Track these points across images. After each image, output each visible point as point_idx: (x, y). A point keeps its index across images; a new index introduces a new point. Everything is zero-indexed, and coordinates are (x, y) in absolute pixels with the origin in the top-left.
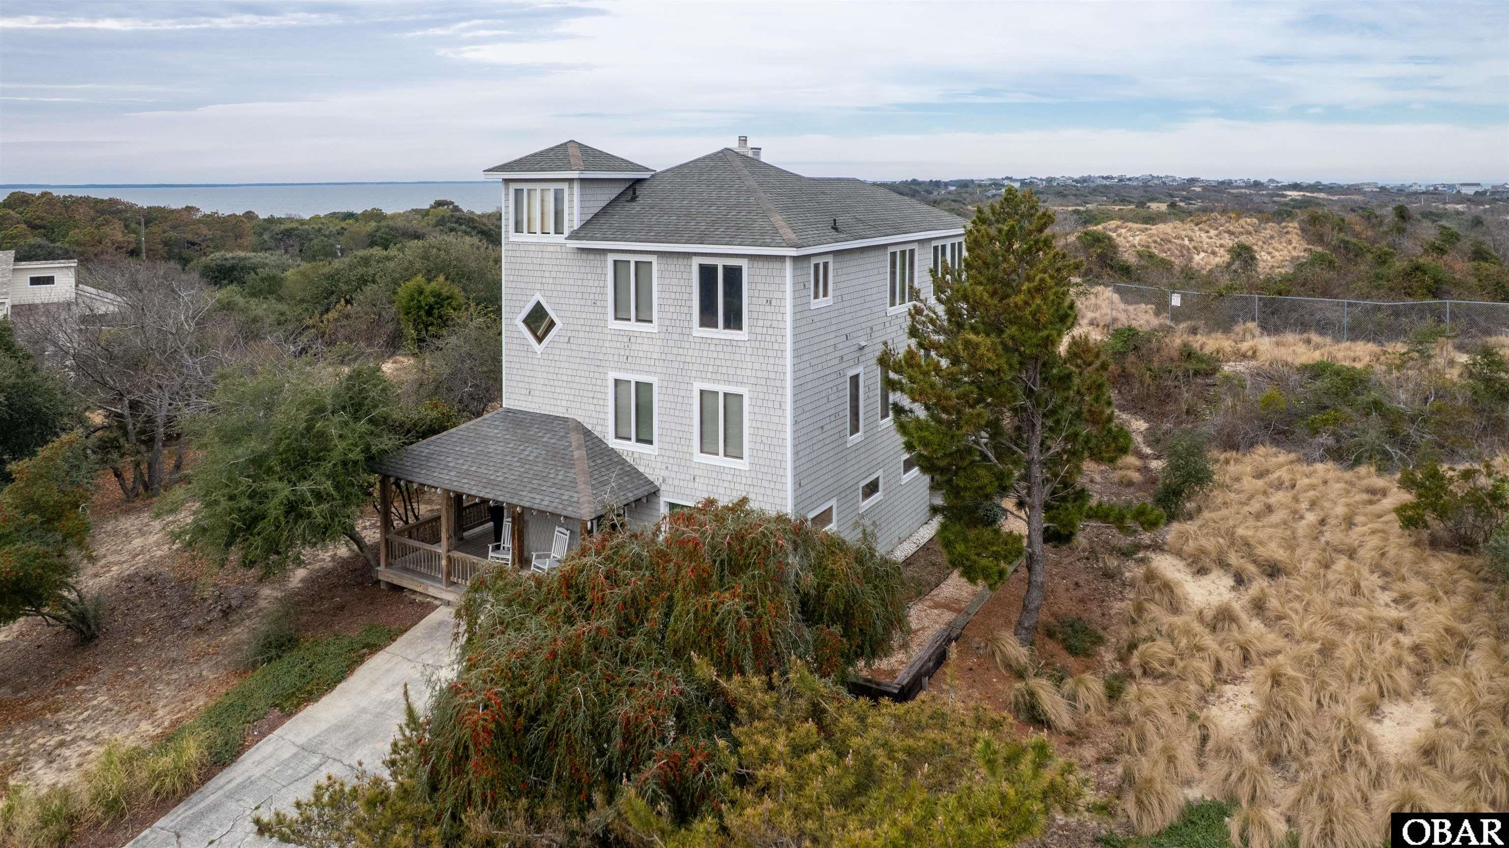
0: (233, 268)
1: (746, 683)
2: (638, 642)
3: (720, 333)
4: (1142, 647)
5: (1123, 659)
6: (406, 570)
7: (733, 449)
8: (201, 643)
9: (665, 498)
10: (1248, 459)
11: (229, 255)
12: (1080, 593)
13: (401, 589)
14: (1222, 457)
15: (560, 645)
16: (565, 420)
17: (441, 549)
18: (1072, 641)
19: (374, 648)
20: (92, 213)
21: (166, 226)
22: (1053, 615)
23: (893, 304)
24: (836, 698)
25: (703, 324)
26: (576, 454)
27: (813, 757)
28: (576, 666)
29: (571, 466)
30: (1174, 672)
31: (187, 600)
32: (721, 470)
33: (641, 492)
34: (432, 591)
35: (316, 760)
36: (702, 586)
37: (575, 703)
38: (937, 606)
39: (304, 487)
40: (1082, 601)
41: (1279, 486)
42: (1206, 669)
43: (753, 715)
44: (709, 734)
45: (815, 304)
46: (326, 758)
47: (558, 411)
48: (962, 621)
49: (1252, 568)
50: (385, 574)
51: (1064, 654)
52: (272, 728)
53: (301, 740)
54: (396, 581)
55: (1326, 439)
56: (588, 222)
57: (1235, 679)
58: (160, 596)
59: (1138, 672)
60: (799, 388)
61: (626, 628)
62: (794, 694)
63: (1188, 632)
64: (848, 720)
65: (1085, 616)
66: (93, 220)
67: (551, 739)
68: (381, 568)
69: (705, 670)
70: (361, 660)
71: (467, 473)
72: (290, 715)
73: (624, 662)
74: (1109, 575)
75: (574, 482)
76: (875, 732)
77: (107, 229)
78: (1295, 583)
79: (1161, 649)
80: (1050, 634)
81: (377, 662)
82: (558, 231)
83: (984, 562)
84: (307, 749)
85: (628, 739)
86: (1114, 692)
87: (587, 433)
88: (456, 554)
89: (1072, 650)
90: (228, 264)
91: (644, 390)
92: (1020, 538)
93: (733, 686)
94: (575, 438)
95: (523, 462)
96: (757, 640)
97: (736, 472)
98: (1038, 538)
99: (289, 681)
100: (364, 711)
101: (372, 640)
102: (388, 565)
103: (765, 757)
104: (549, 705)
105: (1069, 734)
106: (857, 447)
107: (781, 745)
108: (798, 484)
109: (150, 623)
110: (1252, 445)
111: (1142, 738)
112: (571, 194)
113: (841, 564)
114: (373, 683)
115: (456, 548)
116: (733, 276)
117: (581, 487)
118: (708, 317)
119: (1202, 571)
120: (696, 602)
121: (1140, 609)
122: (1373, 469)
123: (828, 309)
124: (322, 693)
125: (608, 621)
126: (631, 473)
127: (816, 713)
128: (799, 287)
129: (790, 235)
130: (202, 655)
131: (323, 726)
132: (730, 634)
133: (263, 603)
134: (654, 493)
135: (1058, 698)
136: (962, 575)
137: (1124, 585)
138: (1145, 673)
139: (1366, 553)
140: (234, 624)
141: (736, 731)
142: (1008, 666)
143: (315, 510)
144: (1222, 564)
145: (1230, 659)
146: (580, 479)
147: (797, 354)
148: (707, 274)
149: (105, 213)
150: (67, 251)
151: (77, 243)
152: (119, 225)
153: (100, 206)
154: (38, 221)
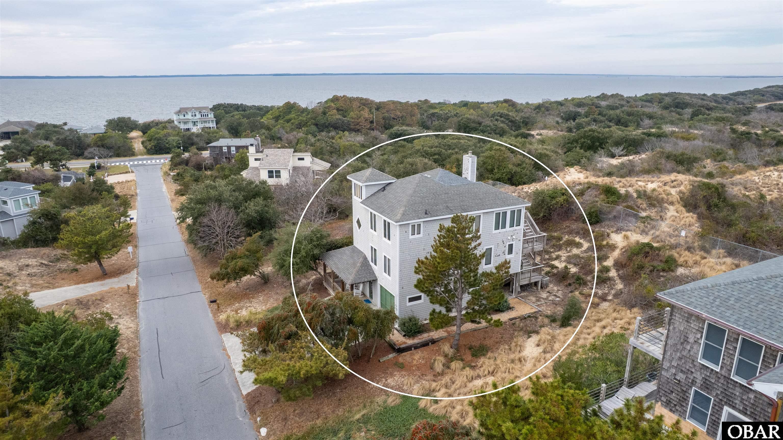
20: (359, 105)
21: (384, 111)
47: (362, 250)
56: (368, 197)
66: (359, 107)
77: (363, 112)
87: (366, 259)
116: (389, 225)
128: (403, 232)
129: (399, 217)
148: (385, 222)
149: (364, 105)
150: (349, 121)
151: (352, 118)
152: (367, 110)
153: (362, 102)
154: (341, 108)
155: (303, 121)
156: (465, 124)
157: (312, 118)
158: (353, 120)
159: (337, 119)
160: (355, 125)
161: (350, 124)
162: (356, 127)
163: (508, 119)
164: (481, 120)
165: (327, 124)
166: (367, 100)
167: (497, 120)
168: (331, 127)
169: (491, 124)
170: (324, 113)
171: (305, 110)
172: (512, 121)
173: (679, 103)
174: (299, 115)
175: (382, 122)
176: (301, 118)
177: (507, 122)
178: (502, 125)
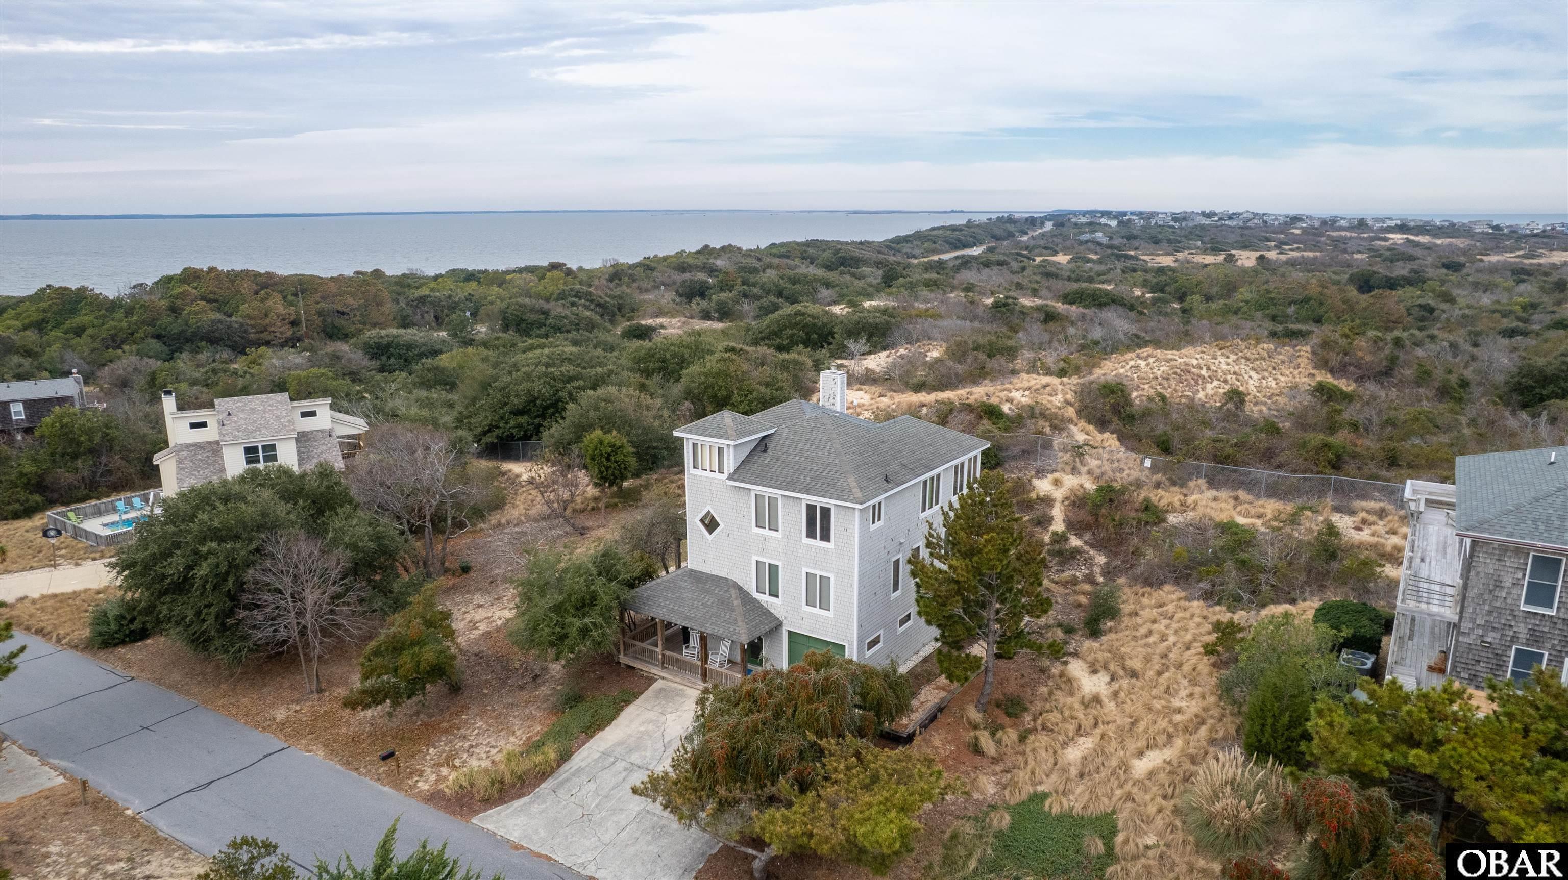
0: (389, 345)
1: (828, 742)
2: (782, 723)
3: (818, 543)
4: (1044, 715)
5: (1035, 720)
6: (636, 658)
7: (824, 606)
8: (525, 695)
9: (785, 628)
10: (1155, 594)
11: (383, 333)
12: (1023, 681)
13: (634, 668)
14: (1141, 591)
15: (750, 725)
16: (727, 580)
17: (658, 650)
18: (1010, 710)
19: (628, 703)
20: (255, 287)
21: (317, 297)
22: (1004, 694)
23: (924, 510)
24: (867, 748)
25: (808, 536)
26: (735, 603)
27: (854, 771)
28: (757, 732)
29: (733, 610)
30: (1056, 729)
31: (506, 668)
32: (817, 616)
33: (773, 625)
34: (653, 671)
35: (612, 760)
36: (810, 700)
37: (758, 747)
38: (937, 688)
39: (586, 620)
40: (1023, 686)
41: (1164, 615)
42: (1071, 728)
43: (831, 755)
44: (813, 761)
45: (873, 527)
46: (617, 759)
47: (723, 574)
48: (949, 698)
49: (1121, 673)
50: (624, 660)
51: (1004, 716)
52: (584, 743)
53: (601, 749)
54: (631, 664)
55: (1205, 585)
56: (739, 467)
57: (1087, 734)
58: (488, 665)
59: (1039, 728)
60: (862, 576)
61: (777, 716)
62: (848, 746)
63: (1071, 708)
64: (870, 757)
65: (1022, 695)
66: (256, 293)
67: (748, 761)
68: (621, 656)
69: (812, 737)
70: (621, 709)
71: (673, 610)
72: (591, 737)
73: (777, 730)
74: (1043, 671)
75: (735, 620)
76: (880, 762)
77: (270, 303)
78: (1139, 684)
79: (1054, 717)
80: (998, 706)
81: (631, 711)
82: (721, 471)
83: (958, 673)
84: (606, 754)
85: (780, 761)
86: (1023, 738)
87: (740, 589)
88: (667, 653)
89: (1009, 715)
90: (385, 341)
91: (774, 569)
92: (981, 658)
93: (823, 743)
94: (734, 592)
95: (705, 605)
96: (833, 724)
97: (826, 618)
98: (991, 659)
99: (587, 719)
100: (630, 736)
101: (625, 698)
102: (625, 655)
103: (836, 770)
104: (747, 747)
105: (993, 758)
106: (897, 599)
107: (842, 766)
108: (861, 626)
109: (487, 682)
110: (1162, 583)
111: (1026, 763)
112: (728, 452)
113: (876, 683)
114: (631, 721)
115: (667, 649)
116: (826, 512)
117: (740, 624)
118: (811, 534)
119: (1095, 672)
120: (807, 707)
121: (1051, 693)
122: (1224, 608)
123: (881, 528)
124: (606, 726)
125: (769, 714)
126: (767, 614)
127: (857, 755)
128: (864, 520)
129: (858, 493)
130: (528, 702)
131: (611, 743)
132: (822, 721)
133: (553, 673)
134: (780, 625)
135: (990, 741)
136: (947, 678)
137: (1049, 677)
138: (1043, 729)
139: (1186, 668)
140: (540, 685)
141: (824, 760)
142: (970, 723)
143: (594, 633)
144: (1106, 667)
145: (1087, 723)
146: (739, 619)
147: (861, 558)
148: (811, 509)
149: (264, 286)
150: (242, 325)
151: (249, 317)
152: (278, 297)
153: (259, 280)
154: (211, 296)
155: (121, 329)
156: (517, 316)
157: (144, 323)
158: (252, 322)
159: (213, 321)
160: (257, 332)
161: (246, 331)
162: (262, 335)
163: (592, 301)
164: (546, 306)
165: (189, 334)
166: (269, 275)
167: (573, 304)
168: (202, 339)
169: (568, 312)
170: (174, 310)
171: (113, 306)
172: (599, 305)
173: (844, 258)
174: (105, 316)
175: (318, 321)
176: (112, 323)
177: (592, 307)
178: (588, 313)
